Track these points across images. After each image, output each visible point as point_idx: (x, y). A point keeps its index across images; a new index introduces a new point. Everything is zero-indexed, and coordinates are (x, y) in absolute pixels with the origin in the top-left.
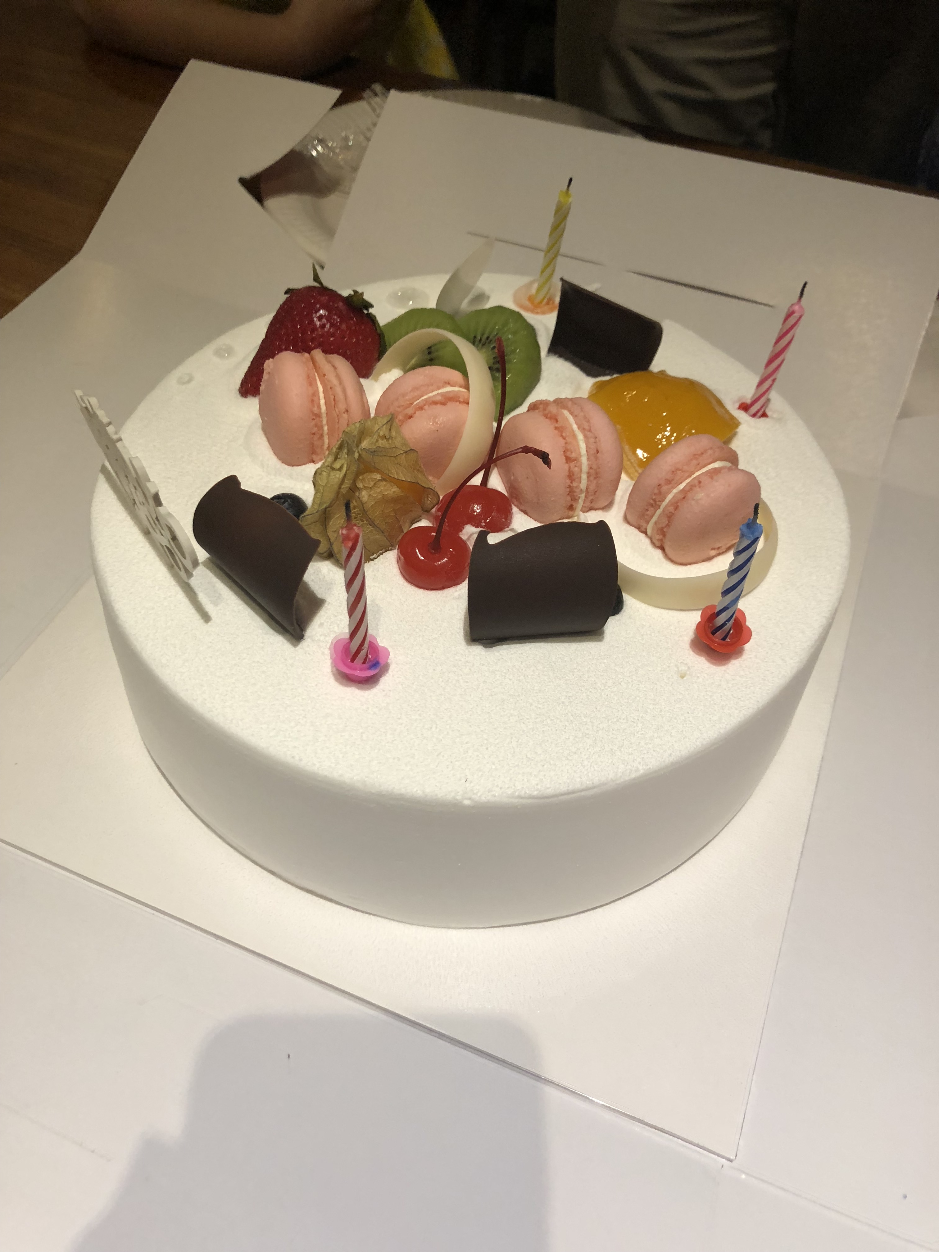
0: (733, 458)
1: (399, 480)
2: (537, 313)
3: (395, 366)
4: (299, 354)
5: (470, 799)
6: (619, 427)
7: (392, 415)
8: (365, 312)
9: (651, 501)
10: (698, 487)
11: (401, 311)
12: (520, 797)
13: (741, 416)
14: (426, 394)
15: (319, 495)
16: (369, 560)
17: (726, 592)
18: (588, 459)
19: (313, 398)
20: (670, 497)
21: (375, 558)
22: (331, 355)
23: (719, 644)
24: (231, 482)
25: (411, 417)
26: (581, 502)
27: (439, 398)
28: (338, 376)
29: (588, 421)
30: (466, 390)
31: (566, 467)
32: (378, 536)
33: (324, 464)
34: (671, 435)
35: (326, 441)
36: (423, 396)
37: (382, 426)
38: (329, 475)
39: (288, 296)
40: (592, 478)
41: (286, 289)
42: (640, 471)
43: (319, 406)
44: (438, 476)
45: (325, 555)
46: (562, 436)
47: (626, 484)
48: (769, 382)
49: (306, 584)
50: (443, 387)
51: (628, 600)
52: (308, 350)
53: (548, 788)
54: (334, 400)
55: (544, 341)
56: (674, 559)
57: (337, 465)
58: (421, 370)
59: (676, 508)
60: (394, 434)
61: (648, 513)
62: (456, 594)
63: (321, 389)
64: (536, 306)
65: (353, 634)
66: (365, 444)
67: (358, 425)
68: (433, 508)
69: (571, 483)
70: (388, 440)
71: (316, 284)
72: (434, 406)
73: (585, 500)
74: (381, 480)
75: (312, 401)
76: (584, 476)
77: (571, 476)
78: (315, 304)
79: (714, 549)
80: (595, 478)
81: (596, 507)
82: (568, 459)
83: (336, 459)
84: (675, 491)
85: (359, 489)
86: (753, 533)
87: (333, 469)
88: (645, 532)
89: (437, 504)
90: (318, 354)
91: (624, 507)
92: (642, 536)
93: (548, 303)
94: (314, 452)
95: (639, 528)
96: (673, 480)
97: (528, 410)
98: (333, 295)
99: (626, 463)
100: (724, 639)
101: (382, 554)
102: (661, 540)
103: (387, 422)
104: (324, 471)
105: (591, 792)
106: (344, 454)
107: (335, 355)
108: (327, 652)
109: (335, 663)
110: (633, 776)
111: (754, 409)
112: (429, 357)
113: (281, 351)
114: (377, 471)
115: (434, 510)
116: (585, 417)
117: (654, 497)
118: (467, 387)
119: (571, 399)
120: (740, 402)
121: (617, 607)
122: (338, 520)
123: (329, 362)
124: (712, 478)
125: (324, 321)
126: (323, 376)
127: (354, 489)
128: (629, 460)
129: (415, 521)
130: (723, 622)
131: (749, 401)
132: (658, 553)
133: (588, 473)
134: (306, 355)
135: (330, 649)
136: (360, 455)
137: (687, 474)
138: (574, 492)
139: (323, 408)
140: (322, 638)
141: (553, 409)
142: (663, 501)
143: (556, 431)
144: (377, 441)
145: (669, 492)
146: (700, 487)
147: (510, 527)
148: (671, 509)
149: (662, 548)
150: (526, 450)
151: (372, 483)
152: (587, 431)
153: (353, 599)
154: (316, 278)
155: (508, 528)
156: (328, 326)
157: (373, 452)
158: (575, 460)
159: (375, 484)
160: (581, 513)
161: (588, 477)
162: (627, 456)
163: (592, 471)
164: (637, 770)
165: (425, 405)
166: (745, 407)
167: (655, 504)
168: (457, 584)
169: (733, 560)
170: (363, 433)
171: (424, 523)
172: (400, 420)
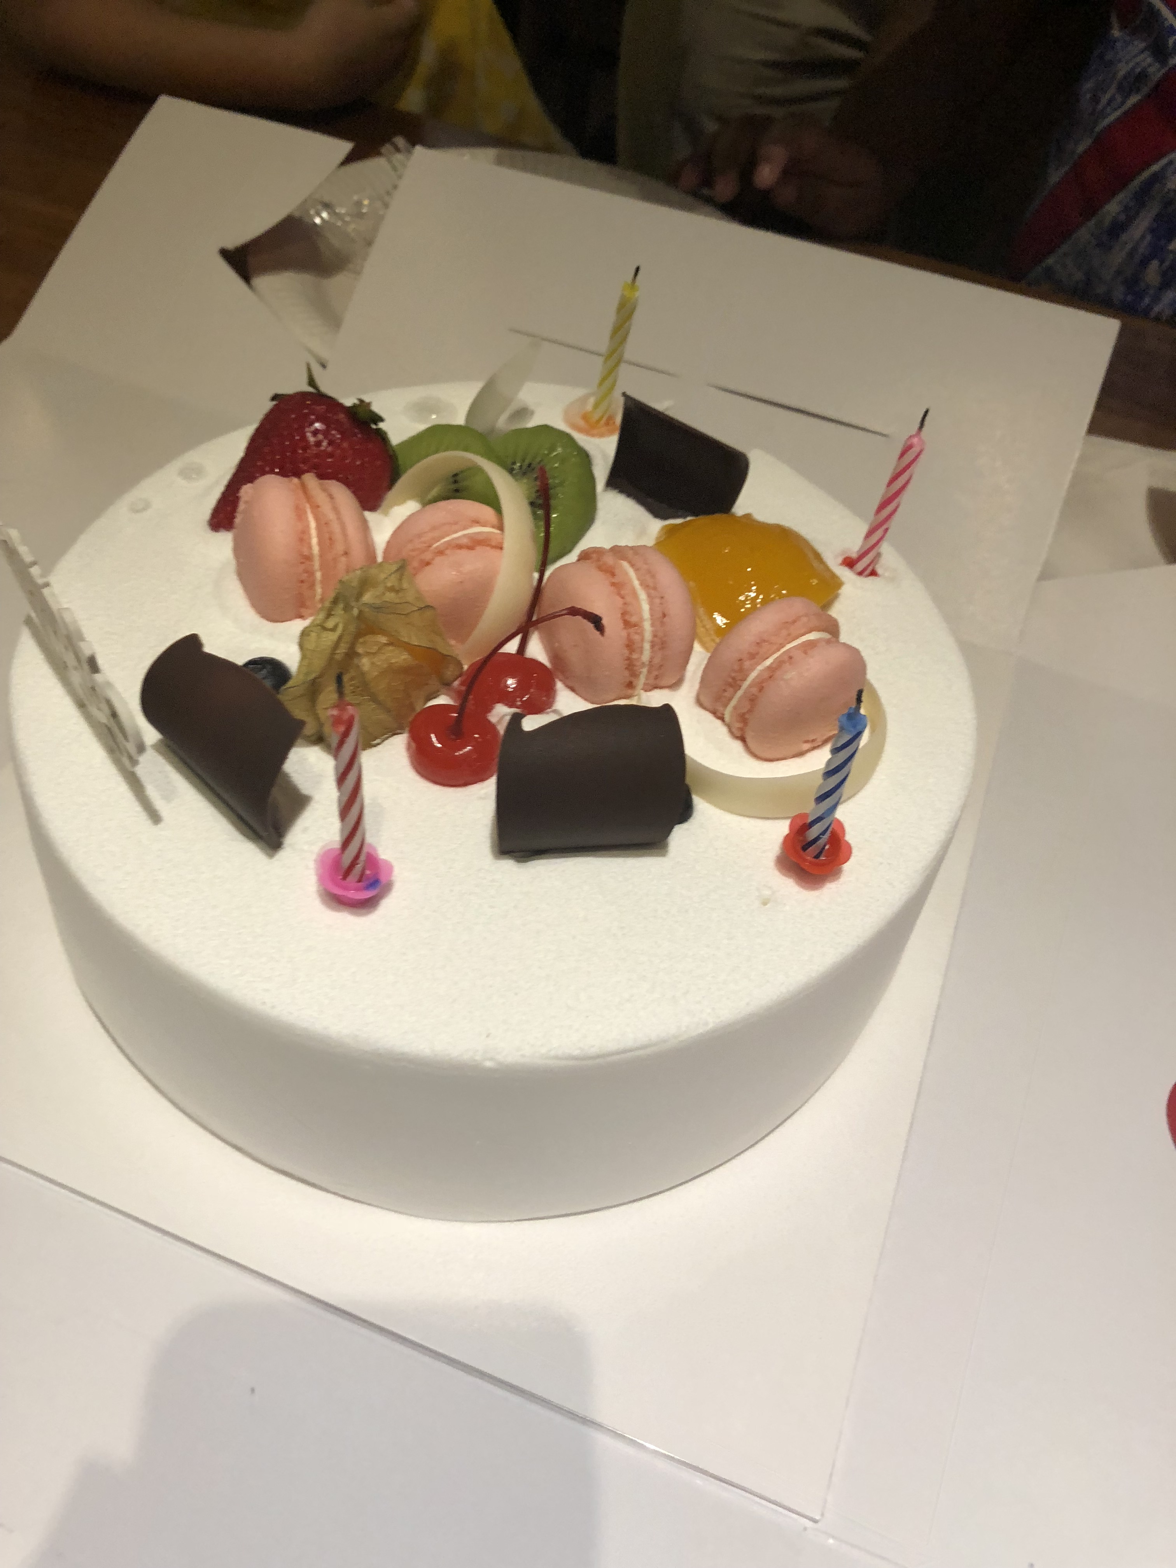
0: (833, 628)
1: (409, 644)
2: (593, 436)
3: (412, 497)
4: (285, 479)
5: (491, 1059)
6: (692, 584)
7: (404, 560)
8: (374, 427)
9: (730, 680)
10: (788, 664)
11: (421, 427)
12: (557, 1057)
13: (845, 574)
14: (448, 535)
15: (306, 663)
16: (369, 745)
17: (821, 799)
18: (652, 625)
19: (303, 537)
20: (753, 675)
21: (379, 744)
22: (329, 481)
23: (810, 862)
24: (191, 643)
25: (428, 564)
26: (642, 680)
27: (465, 541)
28: (336, 509)
29: (653, 576)
30: (498, 532)
31: (624, 633)
32: (383, 716)
33: (312, 622)
34: (757, 597)
35: (319, 590)
36: (443, 538)
37: (390, 575)
38: (319, 637)
39: (274, 403)
40: (656, 648)
41: (271, 394)
42: (718, 640)
43: (310, 547)
44: (462, 639)
45: (313, 738)
46: (619, 594)
47: (699, 657)
48: (879, 533)
49: (286, 776)
50: (471, 526)
51: (700, 804)
52: (298, 474)
53: (593, 1046)
54: (330, 539)
55: (601, 472)
56: (757, 753)
57: (330, 624)
58: (443, 504)
59: (761, 689)
60: (405, 585)
61: (726, 694)
62: (483, 792)
63: (313, 524)
64: (591, 427)
65: (346, 843)
66: (367, 598)
67: (358, 572)
68: (455, 680)
69: (631, 653)
70: (397, 592)
71: (311, 390)
72: (459, 551)
73: (647, 675)
74: (386, 645)
75: (301, 540)
76: (647, 646)
77: (630, 645)
78: (307, 415)
79: (807, 742)
80: (660, 649)
81: (663, 683)
82: (627, 624)
83: (329, 615)
84: (760, 668)
85: (358, 655)
86: (854, 726)
87: (325, 629)
88: (722, 718)
89: (460, 675)
90: (310, 479)
91: (697, 686)
92: (718, 723)
93: (607, 424)
94: (303, 605)
95: (714, 713)
96: (757, 654)
97: (578, 560)
98: (332, 404)
99: (700, 630)
100: (817, 857)
101: (387, 738)
102: (741, 729)
103: (397, 570)
104: (312, 631)
105: (649, 1051)
106: (339, 610)
107: (334, 481)
108: (312, 865)
109: (321, 879)
110: (701, 1030)
111: (860, 566)
112: (454, 487)
113: (264, 473)
114: (383, 632)
115: (456, 683)
116: (649, 572)
117: (733, 675)
118: (501, 527)
119: (632, 548)
120: (844, 557)
121: (684, 812)
122: (328, 695)
123: (324, 490)
124: (805, 653)
125: (320, 437)
126: (315, 508)
127: (352, 654)
128: (704, 626)
129: (431, 697)
130: (815, 836)
131: (854, 556)
132: (737, 745)
133: (652, 642)
134: (295, 480)
135: (315, 861)
136: (361, 612)
137: (775, 647)
138: (634, 665)
139: (316, 549)
140: (306, 847)
141: (609, 560)
142: (744, 680)
143: (612, 588)
144: (384, 594)
145: (753, 669)
146: (790, 664)
147: (554, 708)
148: (754, 690)
149: (743, 739)
150: (574, 611)
151: (375, 648)
152: (651, 587)
153: (345, 798)
154: (312, 382)
155: (550, 708)
156: (325, 443)
157: (378, 609)
158: (635, 625)
159: (380, 649)
160: (642, 691)
161: (652, 646)
162: (702, 621)
163: (655, 639)
164: (706, 1024)
165: (447, 549)
166: (849, 563)
167: (735, 684)
168: (483, 780)
169: (830, 759)
170: (365, 584)
171: (442, 700)
172: (414, 568)
